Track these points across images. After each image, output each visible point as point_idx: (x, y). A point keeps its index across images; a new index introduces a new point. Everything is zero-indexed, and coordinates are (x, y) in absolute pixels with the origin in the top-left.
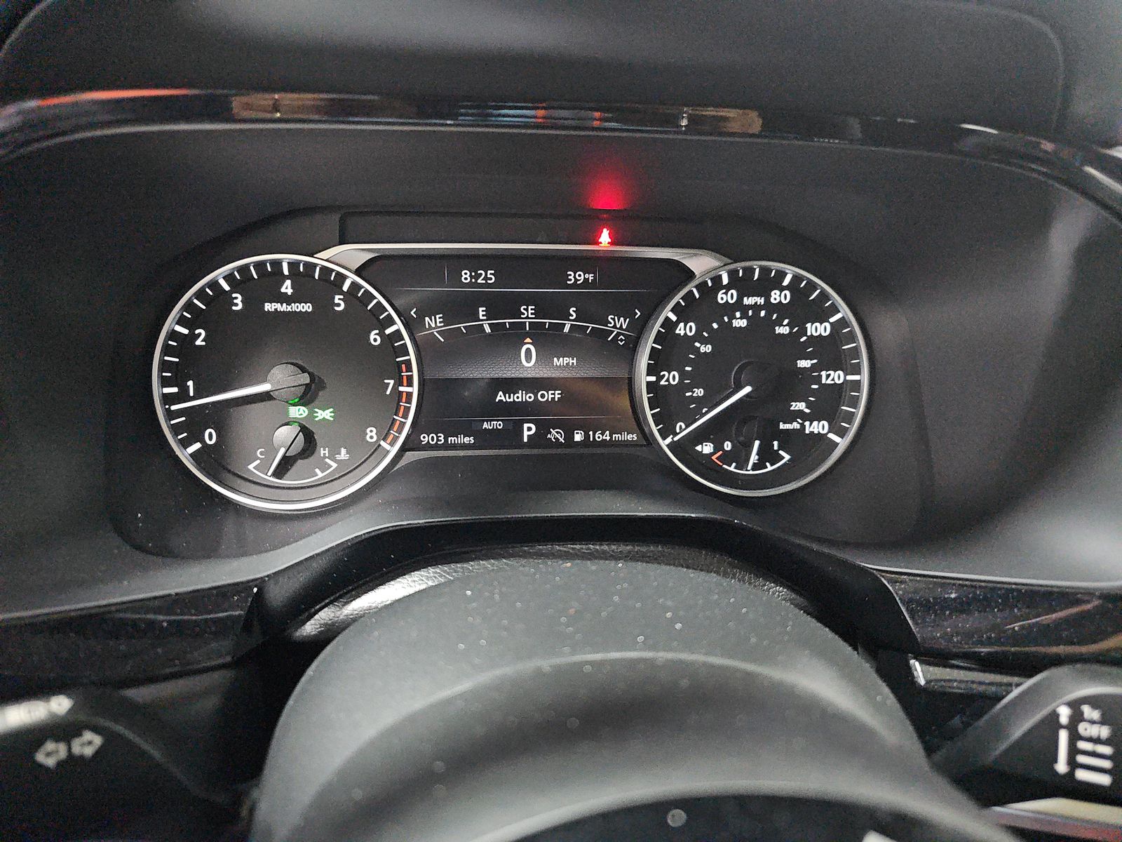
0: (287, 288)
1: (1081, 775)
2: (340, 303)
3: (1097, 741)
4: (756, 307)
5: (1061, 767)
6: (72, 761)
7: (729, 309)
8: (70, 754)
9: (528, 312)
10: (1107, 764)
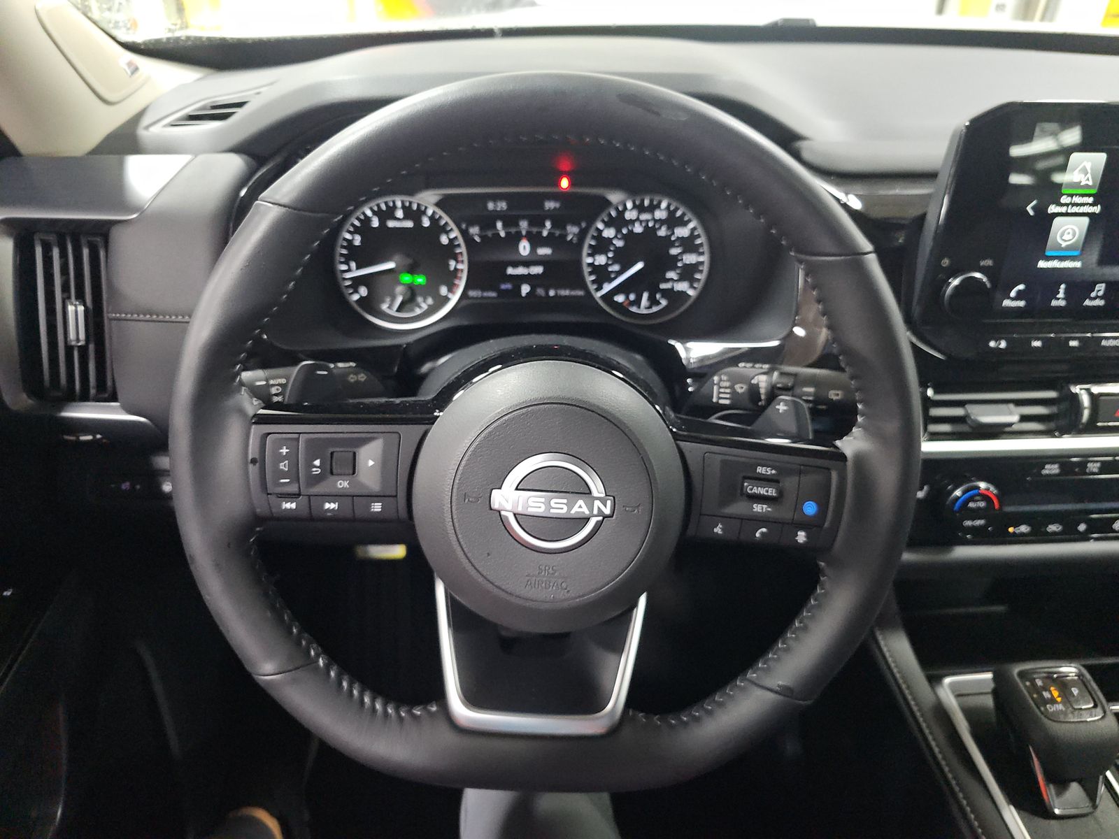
0: (400, 214)
1: (722, 402)
2: (426, 223)
3: (726, 388)
4: (647, 221)
5: (715, 400)
6: (357, 382)
7: (632, 222)
8: (357, 380)
9: (524, 225)
10: (728, 396)
